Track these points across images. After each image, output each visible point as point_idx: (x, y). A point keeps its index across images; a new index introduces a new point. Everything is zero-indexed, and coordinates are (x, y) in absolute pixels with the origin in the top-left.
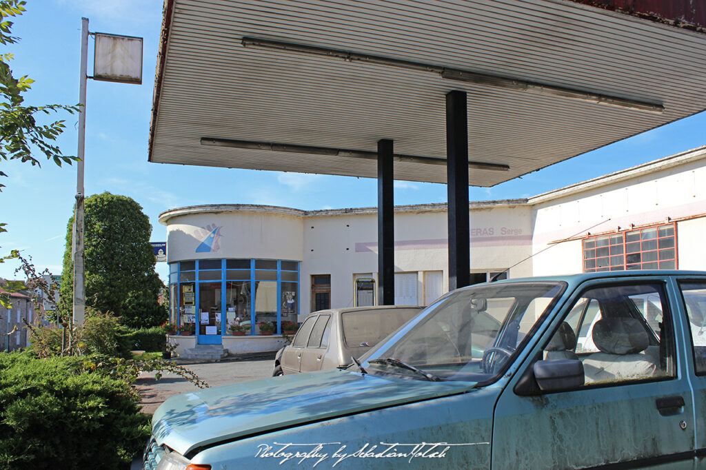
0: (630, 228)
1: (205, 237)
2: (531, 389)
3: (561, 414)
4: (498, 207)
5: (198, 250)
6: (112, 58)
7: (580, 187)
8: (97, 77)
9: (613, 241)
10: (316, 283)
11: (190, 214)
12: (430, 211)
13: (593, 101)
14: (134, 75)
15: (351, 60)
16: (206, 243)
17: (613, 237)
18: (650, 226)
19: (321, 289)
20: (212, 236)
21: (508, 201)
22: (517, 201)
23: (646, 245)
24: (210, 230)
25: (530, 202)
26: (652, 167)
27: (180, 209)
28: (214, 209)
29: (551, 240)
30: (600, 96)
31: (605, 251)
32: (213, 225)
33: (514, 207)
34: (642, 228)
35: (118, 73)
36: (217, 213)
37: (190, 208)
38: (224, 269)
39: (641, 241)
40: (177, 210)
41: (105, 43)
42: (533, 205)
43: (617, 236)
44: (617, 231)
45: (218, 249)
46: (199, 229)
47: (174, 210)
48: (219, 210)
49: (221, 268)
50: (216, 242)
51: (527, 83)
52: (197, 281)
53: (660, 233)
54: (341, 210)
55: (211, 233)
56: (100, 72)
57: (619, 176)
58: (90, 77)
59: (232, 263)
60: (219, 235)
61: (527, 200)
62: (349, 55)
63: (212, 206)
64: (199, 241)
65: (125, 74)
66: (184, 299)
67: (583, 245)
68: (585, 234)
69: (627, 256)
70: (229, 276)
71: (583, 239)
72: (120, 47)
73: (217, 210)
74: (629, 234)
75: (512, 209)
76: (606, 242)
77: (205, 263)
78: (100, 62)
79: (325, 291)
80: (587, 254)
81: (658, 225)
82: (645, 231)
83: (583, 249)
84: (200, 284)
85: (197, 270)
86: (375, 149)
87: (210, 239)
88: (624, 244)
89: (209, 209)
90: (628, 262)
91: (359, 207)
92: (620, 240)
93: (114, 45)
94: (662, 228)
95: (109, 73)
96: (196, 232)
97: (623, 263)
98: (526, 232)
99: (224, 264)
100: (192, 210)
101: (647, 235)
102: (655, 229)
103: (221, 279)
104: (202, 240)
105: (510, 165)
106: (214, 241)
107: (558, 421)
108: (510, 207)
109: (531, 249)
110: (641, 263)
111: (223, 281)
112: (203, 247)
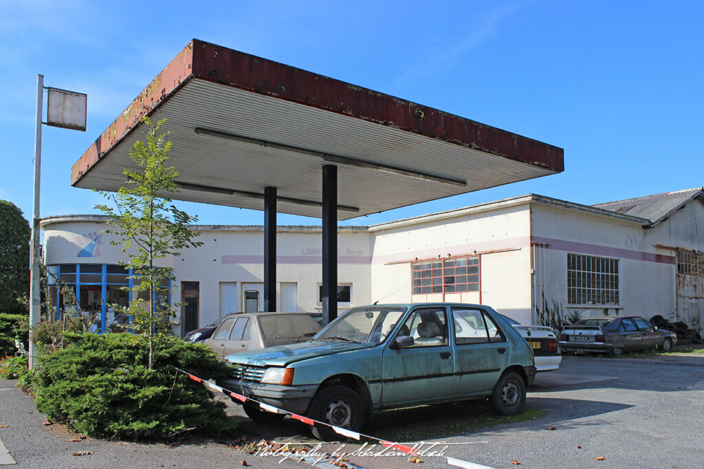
0: (448, 257)
1: (87, 244)
2: (395, 346)
3: (406, 357)
4: (343, 232)
5: (79, 255)
6: (63, 109)
7: (411, 221)
8: (50, 124)
9: (434, 265)
10: (185, 288)
11: (72, 222)
12: (287, 232)
13: (421, 178)
14: (80, 125)
15: (266, 146)
16: (87, 250)
17: (435, 262)
18: (461, 257)
19: (191, 294)
20: (94, 243)
21: (352, 227)
22: (359, 228)
23: (458, 269)
24: (91, 237)
25: (370, 229)
26: (464, 211)
27: (63, 217)
28: (96, 219)
29: (387, 262)
30: (426, 175)
31: (428, 273)
32: (95, 233)
33: (357, 233)
34: (456, 257)
35: (68, 122)
36: (98, 222)
37: (73, 216)
38: (104, 274)
39: (455, 267)
40: (59, 217)
41: (56, 97)
42: (373, 232)
43: (437, 262)
44: (438, 258)
45: (99, 255)
46: (81, 236)
47: (56, 217)
48: (101, 220)
49: (101, 272)
50: (98, 249)
51: (378, 165)
52: (78, 283)
53: (469, 262)
54: (209, 226)
55: (91, 240)
56: (53, 120)
57: (440, 216)
58: (44, 123)
59: (112, 268)
60: (100, 243)
61: (368, 228)
62: (265, 143)
63: (95, 216)
64: (80, 248)
65: (73, 123)
66: (64, 299)
67: (411, 267)
68: (413, 259)
69: (445, 278)
70: (108, 280)
71: (412, 263)
72: (69, 101)
73: (99, 220)
74: (446, 261)
75: (354, 234)
76: (429, 266)
77: (85, 267)
78: (53, 112)
79: (193, 296)
80: (414, 275)
81: (467, 256)
82: (458, 260)
83: (412, 270)
84: (81, 286)
85: (78, 273)
86: (263, 192)
87: (91, 246)
88: (443, 268)
89: (91, 219)
90: (446, 282)
91: (225, 225)
92: (440, 265)
93: (65, 99)
94: (470, 259)
95: (61, 122)
96: (78, 239)
97: (441, 283)
98: (366, 254)
99: (104, 269)
100: (75, 219)
101: (459, 263)
102: (465, 259)
103: (101, 282)
104: (83, 247)
105: (359, 208)
106: (96, 248)
107: (405, 359)
108: (354, 232)
109: (370, 268)
110: (455, 284)
111: (104, 284)
112: (83, 253)
